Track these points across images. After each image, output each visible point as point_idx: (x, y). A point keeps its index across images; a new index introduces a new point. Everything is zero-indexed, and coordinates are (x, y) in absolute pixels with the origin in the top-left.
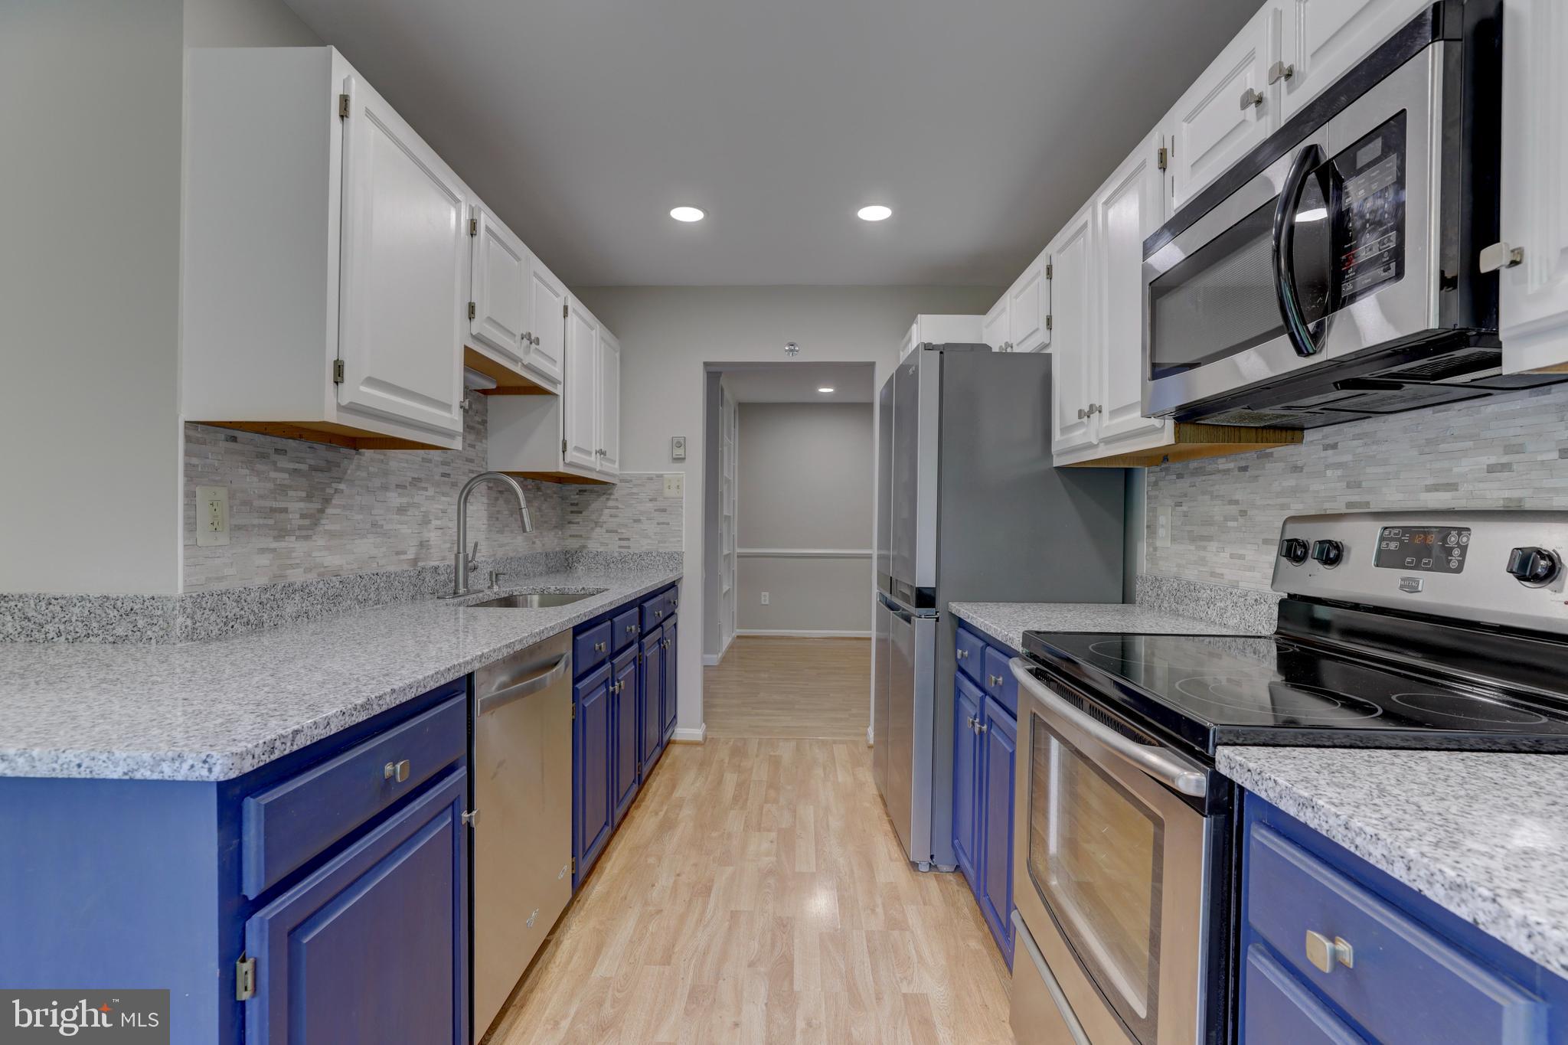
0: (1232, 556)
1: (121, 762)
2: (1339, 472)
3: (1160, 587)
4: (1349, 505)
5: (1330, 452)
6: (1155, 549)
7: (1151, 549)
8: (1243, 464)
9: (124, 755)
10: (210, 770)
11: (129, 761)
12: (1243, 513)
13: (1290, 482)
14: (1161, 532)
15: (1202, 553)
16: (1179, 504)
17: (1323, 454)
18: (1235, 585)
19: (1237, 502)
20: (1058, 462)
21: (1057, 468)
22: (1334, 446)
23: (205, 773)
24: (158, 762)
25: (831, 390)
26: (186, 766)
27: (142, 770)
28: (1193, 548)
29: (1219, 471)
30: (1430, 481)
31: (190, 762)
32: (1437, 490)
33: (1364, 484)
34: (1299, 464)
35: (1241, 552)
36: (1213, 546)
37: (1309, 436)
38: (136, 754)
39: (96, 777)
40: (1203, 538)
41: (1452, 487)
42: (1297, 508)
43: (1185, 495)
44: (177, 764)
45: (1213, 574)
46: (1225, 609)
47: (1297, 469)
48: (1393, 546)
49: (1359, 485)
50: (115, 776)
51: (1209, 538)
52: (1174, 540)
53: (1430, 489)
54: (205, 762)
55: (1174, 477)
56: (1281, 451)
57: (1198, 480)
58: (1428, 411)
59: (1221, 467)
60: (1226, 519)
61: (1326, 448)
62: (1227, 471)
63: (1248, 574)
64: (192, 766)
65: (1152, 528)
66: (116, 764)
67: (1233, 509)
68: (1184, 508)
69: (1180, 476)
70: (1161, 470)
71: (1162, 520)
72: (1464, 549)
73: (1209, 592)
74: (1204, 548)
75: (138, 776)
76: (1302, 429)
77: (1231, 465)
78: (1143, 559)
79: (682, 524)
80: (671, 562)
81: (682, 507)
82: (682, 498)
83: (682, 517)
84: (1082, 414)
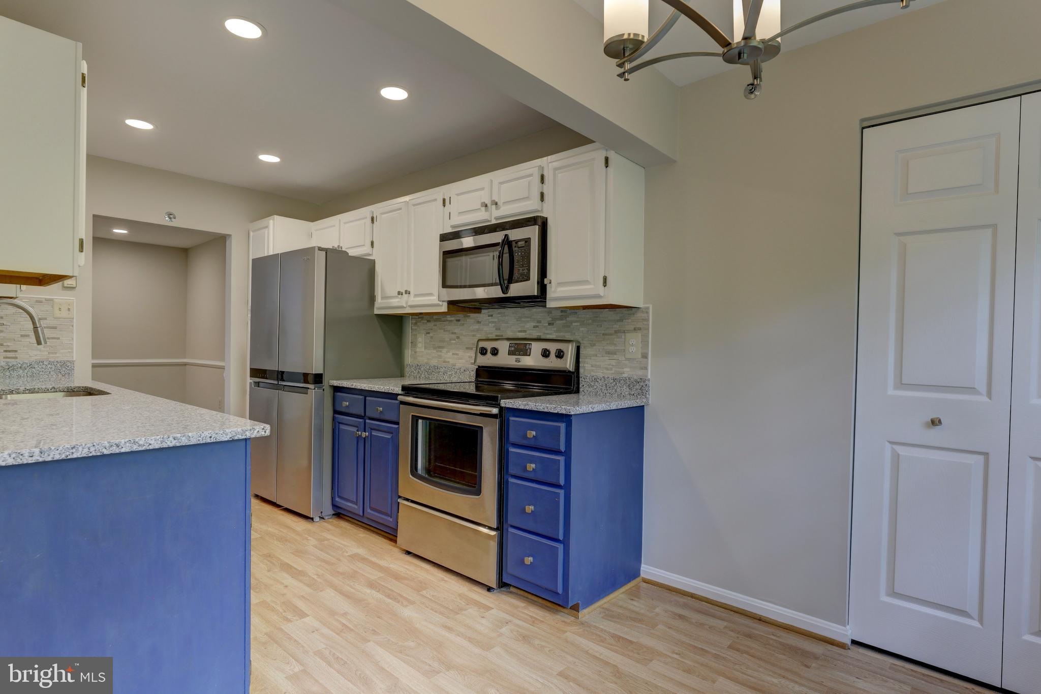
0: (453, 354)
1: (229, 434)
2: (493, 325)
3: (420, 369)
4: (496, 336)
5: (490, 317)
6: (416, 352)
7: (413, 352)
8: (458, 319)
9: (230, 431)
10: (265, 432)
11: (232, 433)
12: (458, 338)
13: (477, 327)
14: (419, 345)
15: (439, 354)
16: (429, 333)
17: (488, 318)
18: (454, 365)
19: (455, 333)
20: (376, 312)
21: (377, 315)
22: (492, 316)
23: (263, 433)
24: (244, 431)
25: (125, 232)
26: (256, 432)
27: (238, 436)
28: (435, 351)
29: (447, 321)
30: (520, 329)
31: (258, 430)
32: (521, 332)
33: (501, 329)
34: (480, 321)
35: (457, 352)
36: (445, 350)
37: (483, 311)
38: (235, 429)
39: (218, 441)
40: (440, 347)
41: (525, 331)
42: (479, 336)
43: (432, 330)
44: (252, 431)
45: (445, 362)
46: (452, 375)
47: (479, 322)
48: (513, 349)
49: (499, 329)
50: (226, 439)
51: (442, 347)
52: (426, 348)
53: (520, 331)
54: (263, 429)
55: (426, 321)
56: (472, 315)
57: (438, 323)
58: (519, 308)
59: (449, 319)
60: (450, 340)
61: (489, 316)
62: (451, 321)
63: (460, 361)
64: (258, 431)
65: (414, 344)
66: (227, 434)
67: (454, 336)
68: (431, 335)
69: (428, 321)
70: (419, 318)
71: (420, 339)
72: (530, 349)
73: (444, 369)
74: (441, 351)
75: (236, 438)
76: (481, 309)
77: (453, 319)
78: (409, 358)
79: (73, 339)
80: (64, 369)
81: (73, 326)
82: (73, 319)
83: (73, 333)
84: (400, 293)
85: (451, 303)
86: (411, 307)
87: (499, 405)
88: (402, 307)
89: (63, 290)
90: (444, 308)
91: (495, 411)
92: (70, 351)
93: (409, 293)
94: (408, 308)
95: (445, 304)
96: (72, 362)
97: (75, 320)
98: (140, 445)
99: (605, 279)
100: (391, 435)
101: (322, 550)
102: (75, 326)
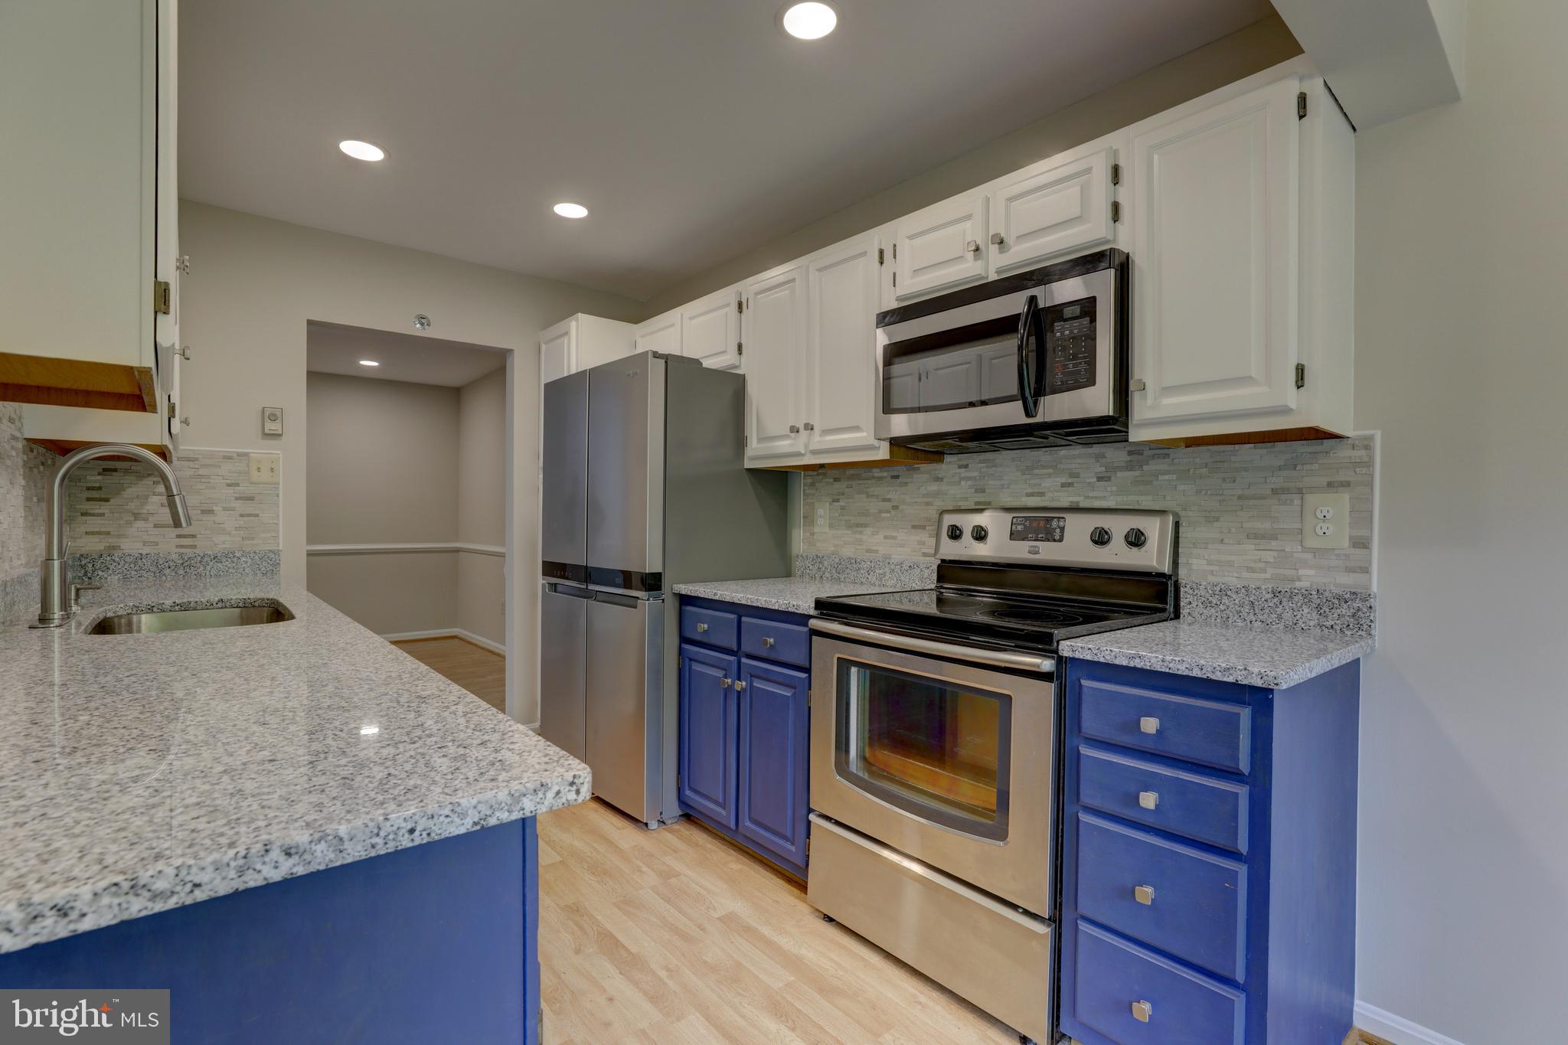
0: (886, 537)
1: (470, 812)
2: (970, 483)
3: (821, 562)
4: (977, 503)
5: (963, 470)
6: (812, 534)
7: (808, 534)
8: (895, 474)
9: (474, 802)
10: (578, 792)
11: (480, 807)
12: (895, 508)
13: (934, 487)
14: (820, 521)
15: (858, 536)
16: (838, 501)
17: (958, 471)
18: (887, 557)
19: (889, 500)
20: (748, 465)
21: (749, 470)
22: (966, 466)
23: (572, 796)
24: (516, 798)
26: (550, 795)
27: (498, 814)
28: (849, 532)
29: (873, 477)
30: (1030, 490)
31: (555, 788)
32: (1033, 496)
33: (987, 491)
34: (940, 476)
35: (894, 534)
36: (869, 531)
37: (948, 458)
38: (490, 794)
39: (437, 838)
40: (858, 525)
41: (1041, 494)
42: (939, 504)
43: (843, 494)
44: (540, 795)
45: (869, 551)
46: (884, 574)
47: (938, 479)
48: (1020, 528)
49: (983, 491)
50: (462, 830)
51: (865, 525)
52: (831, 526)
53: (1028, 495)
54: (572, 784)
55: (832, 480)
56: (924, 467)
57: (854, 483)
58: (1029, 450)
59: (875, 475)
60: (880, 512)
61: (960, 467)
62: (881, 478)
63: (899, 549)
64: (558, 793)
65: (810, 520)
66: (463, 815)
67: (888, 505)
68: (842, 503)
69: (836, 480)
70: (818, 475)
71: (820, 512)
72: (1062, 529)
73: (869, 563)
74: (861, 533)
75: (492, 822)
76: (943, 453)
77: (885, 474)
78: (800, 542)
79: (278, 516)
80: (264, 564)
81: (278, 496)
82: (279, 484)
83: (278, 507)
84: (795, 430)
85: (897, 443)
86: (814, 452)
87: (1056, 652)
88: (798, 455)
89: (263, 439)
90: (883, 453)
91: (1047, 665)
92: (273, 534)
93: (812, 429)
94: (808, 455)
95: (886, 446)
96: (276, 553)
97: (281, 486)
98: (155, 896)
99: (1300, 371)
100: (793, 690)
101: (668, 901)
102: (281, 495)
